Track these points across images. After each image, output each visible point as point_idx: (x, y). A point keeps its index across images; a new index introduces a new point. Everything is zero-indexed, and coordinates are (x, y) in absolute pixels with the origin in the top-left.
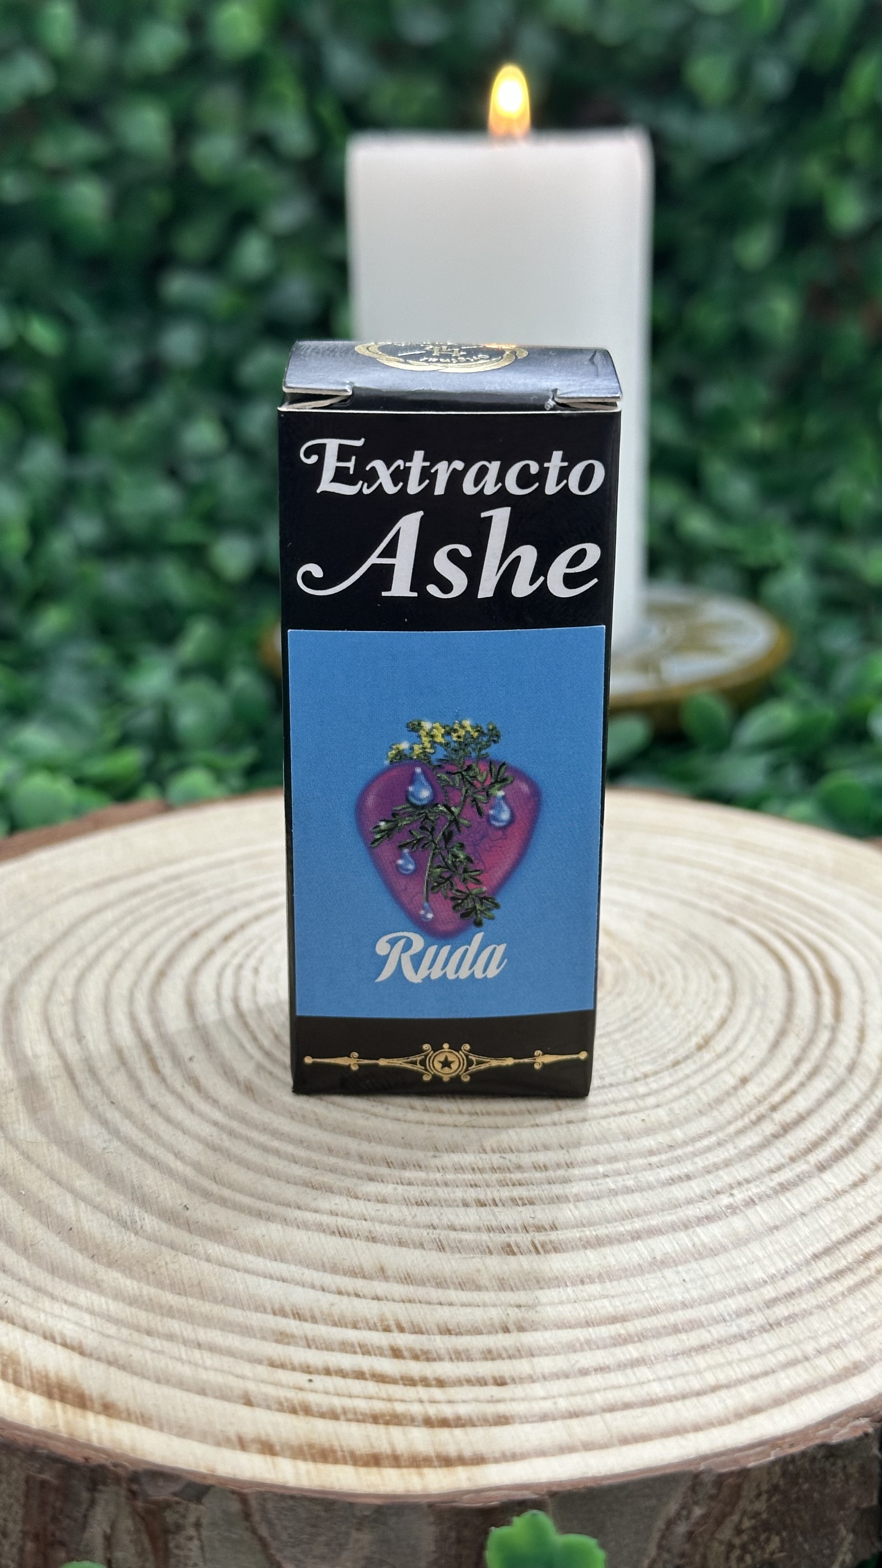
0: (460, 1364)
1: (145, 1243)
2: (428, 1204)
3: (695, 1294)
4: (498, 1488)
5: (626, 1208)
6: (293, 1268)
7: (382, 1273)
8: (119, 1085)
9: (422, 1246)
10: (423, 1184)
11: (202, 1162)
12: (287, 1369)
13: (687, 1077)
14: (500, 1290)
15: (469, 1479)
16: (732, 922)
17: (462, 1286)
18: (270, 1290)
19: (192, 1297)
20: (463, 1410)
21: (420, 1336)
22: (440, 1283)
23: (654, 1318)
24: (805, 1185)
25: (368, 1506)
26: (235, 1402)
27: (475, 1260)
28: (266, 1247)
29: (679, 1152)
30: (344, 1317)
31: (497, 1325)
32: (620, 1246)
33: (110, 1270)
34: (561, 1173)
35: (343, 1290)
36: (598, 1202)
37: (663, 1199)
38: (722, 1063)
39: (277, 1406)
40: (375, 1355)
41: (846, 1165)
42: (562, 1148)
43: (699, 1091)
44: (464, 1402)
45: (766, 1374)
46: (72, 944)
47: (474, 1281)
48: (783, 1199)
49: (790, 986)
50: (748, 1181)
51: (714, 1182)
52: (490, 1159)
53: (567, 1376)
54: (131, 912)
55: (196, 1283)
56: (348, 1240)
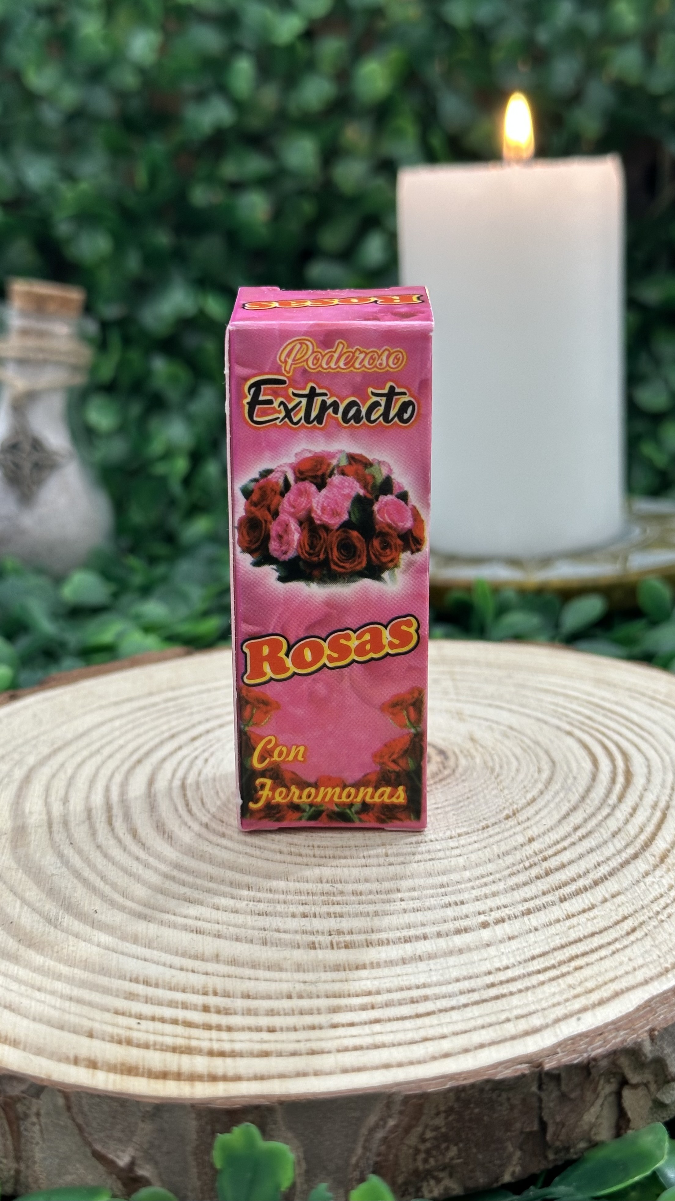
0: (248, 1017)
1: (59, 933)
2: (266, 915)
3: (434, 979)
4: (243, 1097)
5: (407, 922)
6: (155, 952)
7: (217, 958)
8: (80, 833)
9: (251, 941)
10: (268, 902)
11: (119, 884)
12: (126, 1016)
13: (491, 836)
14: (295, 972)
15: (225, 1090)
16: (570, 734)
17: (269, 968)
18: (132, 966)
19: (77, 967)
20: (238, 1047)
21: (227, 999)
22: (254, 965)
23: (399, 993)
24: (547, 911)
25: (149, 1104)
26: (82, 1035)
27: (285, 952)
28: (142, 938)
29: (463, 886)
30: (178, 984)
31: (284, 994)
32: (394, 946)
33: (28, 949)
34: (371, 897)
35: (185, 968)
36: (389, 917)
37: (437, 916)
38: (519, 829)
39: (110, 1039)
40: (191, 1009)
41: (583, 898)
42: (378, 881)
43: (495, 847)
44: (241, 1041)
45: (465, 1032)
46: (85, 740)
47: (279, 965)
48: (526, 918)
49: (594, 778)
50: (505, 907)
51: (480, 906)
52: (323, 888)
53: (321, 1028)
54: (133, 721)
55: (84, 959)
56: (200, 936)
